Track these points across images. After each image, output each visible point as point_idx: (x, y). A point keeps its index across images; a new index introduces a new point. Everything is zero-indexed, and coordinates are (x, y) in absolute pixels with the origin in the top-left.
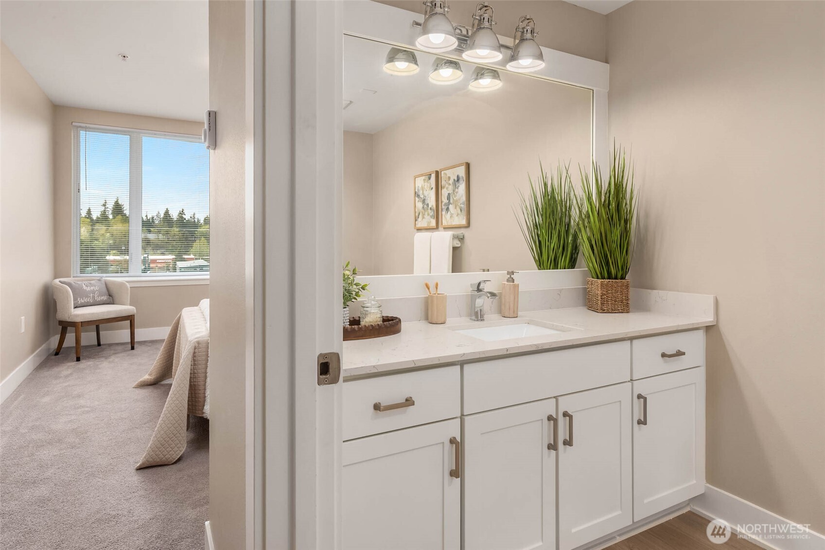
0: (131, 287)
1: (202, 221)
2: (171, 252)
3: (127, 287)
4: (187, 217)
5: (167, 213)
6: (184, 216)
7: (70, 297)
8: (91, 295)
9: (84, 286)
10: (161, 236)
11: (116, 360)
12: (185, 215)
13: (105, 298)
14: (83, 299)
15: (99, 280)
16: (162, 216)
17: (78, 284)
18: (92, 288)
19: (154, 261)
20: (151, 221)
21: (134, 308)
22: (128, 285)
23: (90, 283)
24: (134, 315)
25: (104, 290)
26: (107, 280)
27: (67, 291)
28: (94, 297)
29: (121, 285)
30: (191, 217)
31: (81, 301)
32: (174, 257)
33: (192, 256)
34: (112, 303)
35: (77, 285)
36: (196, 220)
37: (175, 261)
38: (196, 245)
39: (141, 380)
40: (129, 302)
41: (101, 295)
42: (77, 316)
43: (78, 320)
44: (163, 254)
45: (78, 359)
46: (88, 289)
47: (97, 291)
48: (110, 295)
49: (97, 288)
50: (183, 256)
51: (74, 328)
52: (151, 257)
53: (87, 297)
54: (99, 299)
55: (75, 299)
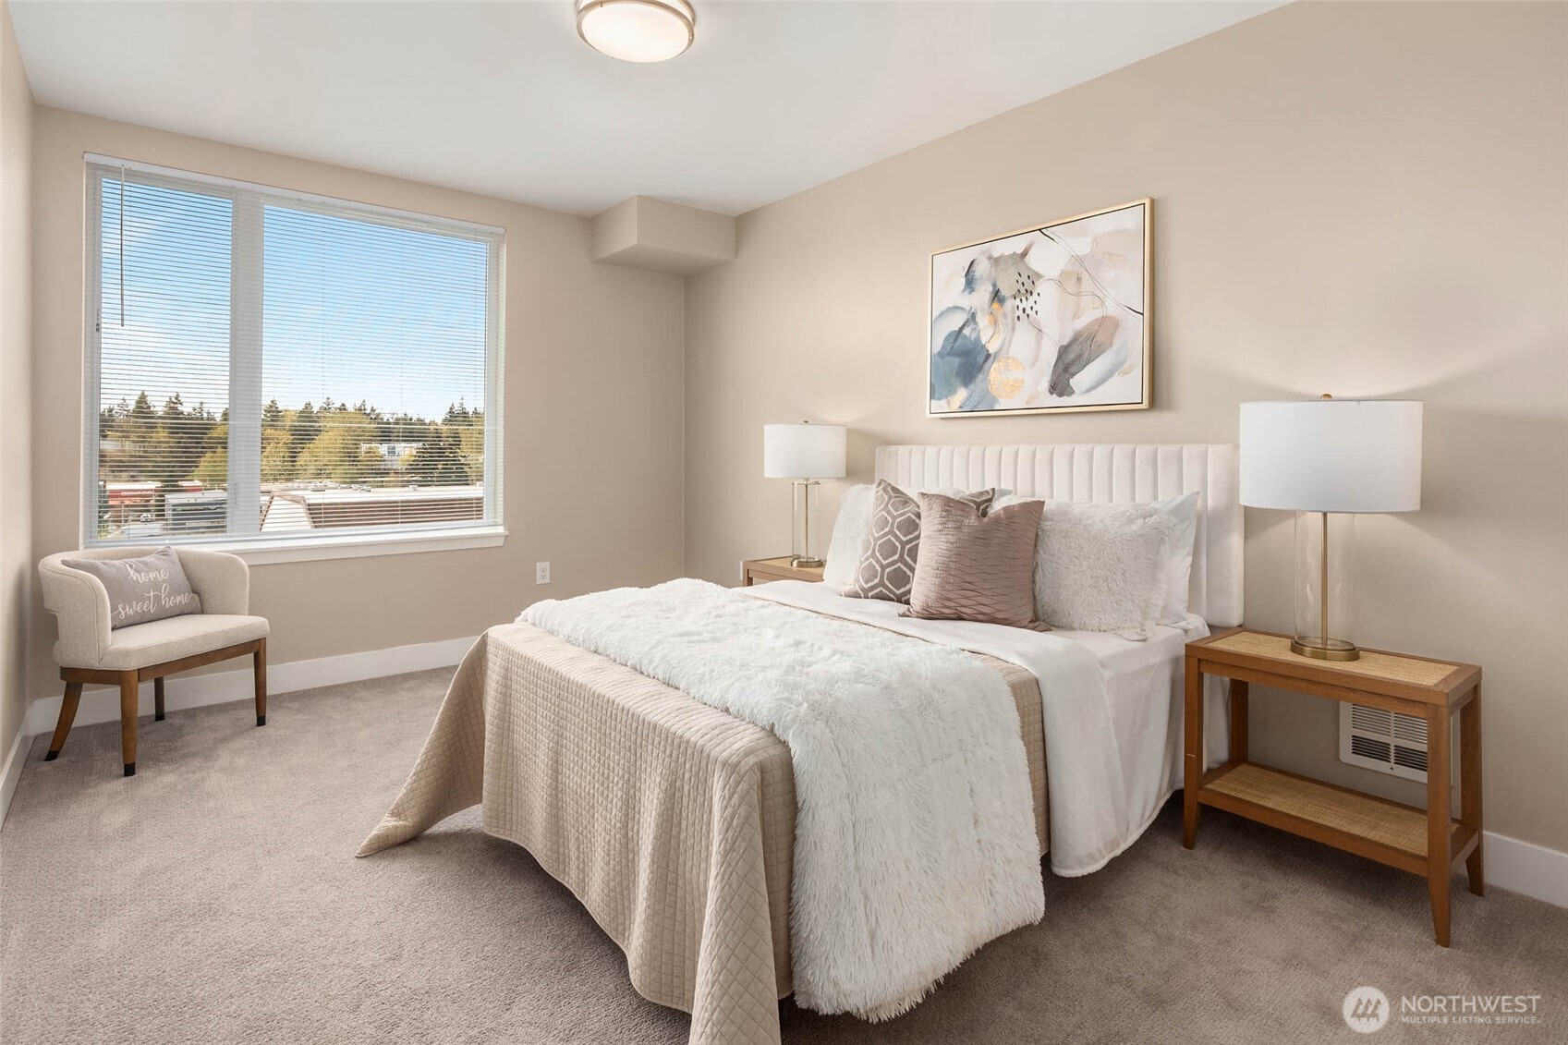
0: (249, 566)
1: (218, 417)
2: (153, 475)
3: (240, 567)
4: (186, 408)
5: (142, 400)
6: (180, 408)
7: (104, 606)
8: (152, 594)
9: (131, 572)
10: (129, 446)
11: (241, 762)
12: (181, 404)
13: (183, 599)
14: (131, 607)
15: (164, 553)
16: (132, 407)
17: (114, 566)
18: (152, 575)
19: (116, 494)
20: (107, 414)
21: (266, 621)
22: (245, 564)
23: (145, 563)
24: (265, 639)
25: (182, 577)
26: (184, 552)
27: (94, 589)
28: (157, 598)
29: (226, 565)
30: (194, 410)
31: (127, 611)
32: (159, 484)
33: (197, 483)
34: (202, 610)
35: (113, 569)
36: (205, 415)
37: (161, 493)
38: (205, 463)
39: (374, 832)
40: (246, 607)
41: (175, 591)
42: (126, 654)
43: (132, 665)
44: (133, 479)
45: (129, 770)
46: (142, 578)
47: (164, 581)
48: (194, 592)
49: (162, 576)
50: (180, 483)
51: (118, 689)
52: (111, 486)
53: (141, 599)
54: (169, 603)
55: (114, 608)
